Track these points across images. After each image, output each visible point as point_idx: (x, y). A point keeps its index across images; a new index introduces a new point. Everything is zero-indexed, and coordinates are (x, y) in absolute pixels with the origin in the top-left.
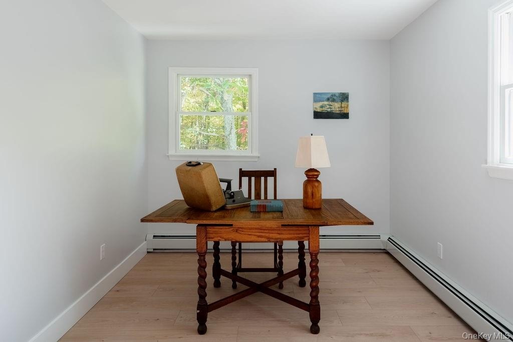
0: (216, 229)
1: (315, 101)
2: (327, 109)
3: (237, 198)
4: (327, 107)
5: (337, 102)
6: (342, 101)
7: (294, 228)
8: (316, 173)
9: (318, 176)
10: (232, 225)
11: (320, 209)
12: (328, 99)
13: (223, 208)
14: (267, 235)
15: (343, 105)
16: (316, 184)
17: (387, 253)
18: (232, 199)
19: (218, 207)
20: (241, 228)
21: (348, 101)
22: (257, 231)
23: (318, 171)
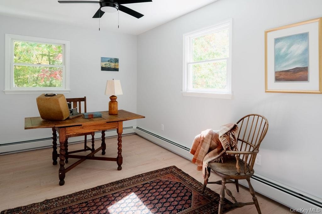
0: (71, 128)
1: (102, 61)
2: (108, 66)
3: (74, 112)
4: (108, 65)
5: (113, 63)
6: (115, 62)
7: (112, 123)
8: (115, 98)
9: (116, 99)
10: (81, 125)
11: (117, 114)
12: (109, 61)
13: (68, 119)
14: (98, 128)
15: (116, 65)
16: (116, 103)
17: (136, 134)
18: (72, 113)
19: (67, 118)
20: (85, 126)
21: (118, 63)
22: (94, 126)
23: (115, 96)
